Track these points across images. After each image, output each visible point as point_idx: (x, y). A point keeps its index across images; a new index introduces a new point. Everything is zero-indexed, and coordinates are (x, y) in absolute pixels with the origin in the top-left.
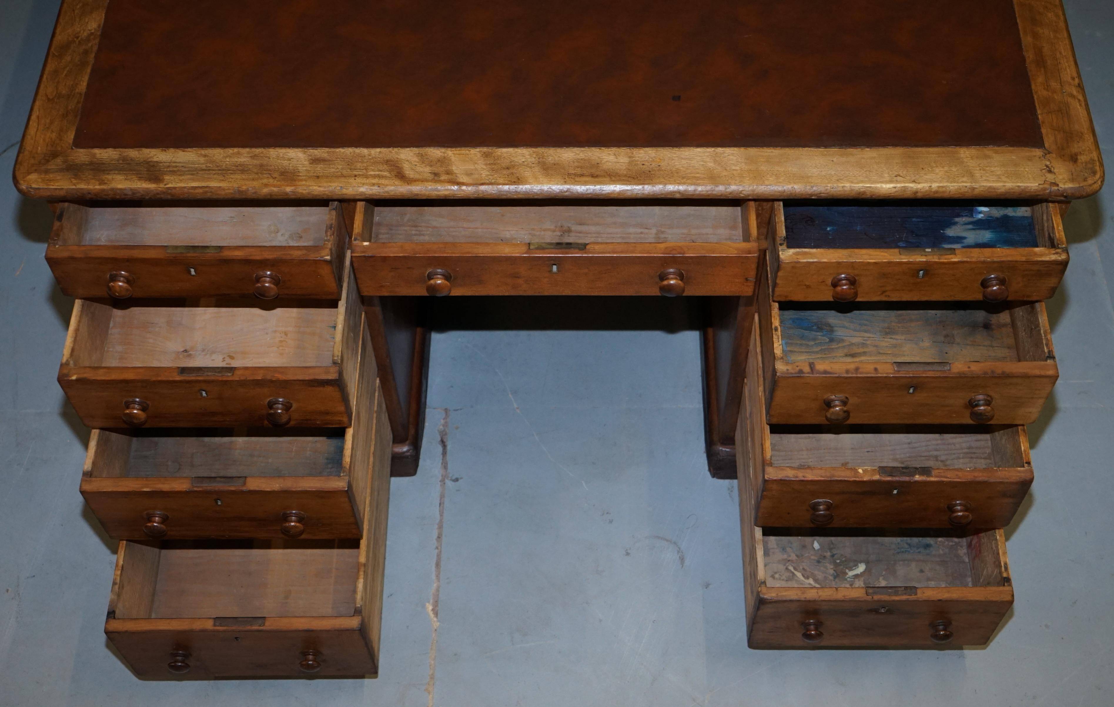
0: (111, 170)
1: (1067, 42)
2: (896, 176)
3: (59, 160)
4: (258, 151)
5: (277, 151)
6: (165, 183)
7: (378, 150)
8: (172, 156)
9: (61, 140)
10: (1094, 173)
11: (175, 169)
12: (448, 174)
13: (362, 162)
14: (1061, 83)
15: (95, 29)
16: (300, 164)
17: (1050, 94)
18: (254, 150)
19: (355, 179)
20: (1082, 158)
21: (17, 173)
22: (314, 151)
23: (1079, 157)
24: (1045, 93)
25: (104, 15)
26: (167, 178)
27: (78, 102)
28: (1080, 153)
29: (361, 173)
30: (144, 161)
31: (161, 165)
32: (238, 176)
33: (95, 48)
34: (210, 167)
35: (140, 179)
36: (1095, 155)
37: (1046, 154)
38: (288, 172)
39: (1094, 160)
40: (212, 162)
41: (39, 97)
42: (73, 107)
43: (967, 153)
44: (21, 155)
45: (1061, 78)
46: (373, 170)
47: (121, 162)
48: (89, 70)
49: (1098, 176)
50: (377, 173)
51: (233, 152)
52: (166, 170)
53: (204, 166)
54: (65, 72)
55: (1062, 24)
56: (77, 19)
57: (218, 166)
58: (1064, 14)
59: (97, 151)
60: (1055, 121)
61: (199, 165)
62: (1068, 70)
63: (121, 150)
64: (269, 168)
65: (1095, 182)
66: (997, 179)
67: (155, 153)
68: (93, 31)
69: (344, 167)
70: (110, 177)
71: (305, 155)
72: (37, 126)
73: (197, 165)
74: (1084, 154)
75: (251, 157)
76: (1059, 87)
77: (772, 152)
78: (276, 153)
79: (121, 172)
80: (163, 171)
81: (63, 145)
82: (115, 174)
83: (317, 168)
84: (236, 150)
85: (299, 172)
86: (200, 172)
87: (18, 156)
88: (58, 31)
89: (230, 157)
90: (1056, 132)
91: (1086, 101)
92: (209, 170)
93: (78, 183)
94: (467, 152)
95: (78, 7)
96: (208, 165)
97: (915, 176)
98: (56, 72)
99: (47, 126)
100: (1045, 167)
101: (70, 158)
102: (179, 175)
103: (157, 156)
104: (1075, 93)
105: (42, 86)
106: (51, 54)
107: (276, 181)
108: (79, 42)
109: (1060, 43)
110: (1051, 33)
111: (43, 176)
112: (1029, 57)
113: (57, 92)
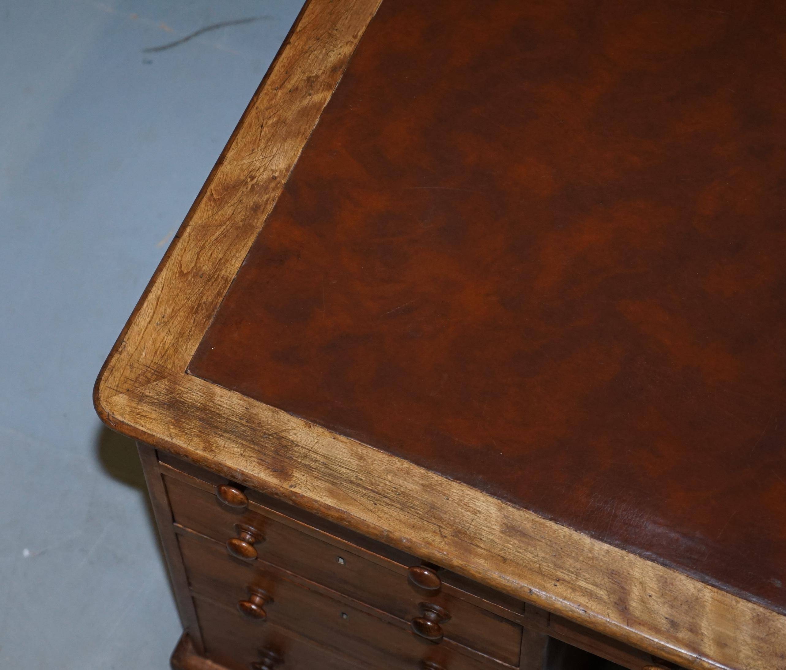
0: (226, 431)
3: (163, 385)
4: (435, 478)
5: (462, 491)
6: (292, 483)
7: (606, 546)
8: (316, 441)
9: (176, 351)
11: (313, 465)
12: (691, 630)
13: (576, 560)
15: (281, 172)
16: (488, 527)
18: (431, 474)
19: (556, 585)
21: (102, 385)
22: (515, 510)
25: (300, 150)
26: (297, 474)
27: (219, 294)
29: (567, 578)
30: (276, 433)
31: (296, 449)
32: (394, 512)
33: (270, 208)
34: (361, 479)
35: (261, 462)
38: (465, 534)
40: (368, 473)
41: (169, 264)
42: (210, 299)
44: (116, 356)
46: (586, 580)
47: (244, 422)
48: (250, 243)
50: (590, 587)
51: (400, 467)
52: (300, 460)
53: (354, 474)
54: (218, 233)
56: (262, 145)
57: (372, 484)
59: (218, 390)
61: (348, 471)
63: (251, 400)
64: (442, 515)
67: (294, 425)
68: (277, 174)
69: (547, 556)
70: (221, 442)
71: (499, 514)
72: (151, 314)
73: (344, 470)
75: (423, 485)
78: (461, 493)
79: (239, 441)
80: (295, 461)
81: (176, 361)
82: (229, 439)
83: (508, 542)
84: (406, 464)
85: (481, 539)
86: (345, 484)
87: (111, 356)
88: (230, 155)
89: (395, 474)
92: (358, 485)
93: (177, 435)
94: (734, 603)
95: (270, 122)
96: (360, 476)
98: (205, 228)
99: (165, 319)
101: (178, 387)
102: (315, 477)
103: (295, 432)
105: (180, 246)
106: (208, 194)
107: (443, 543)
108: (253, 186)
111: (134, 404)
113: (195, 265)
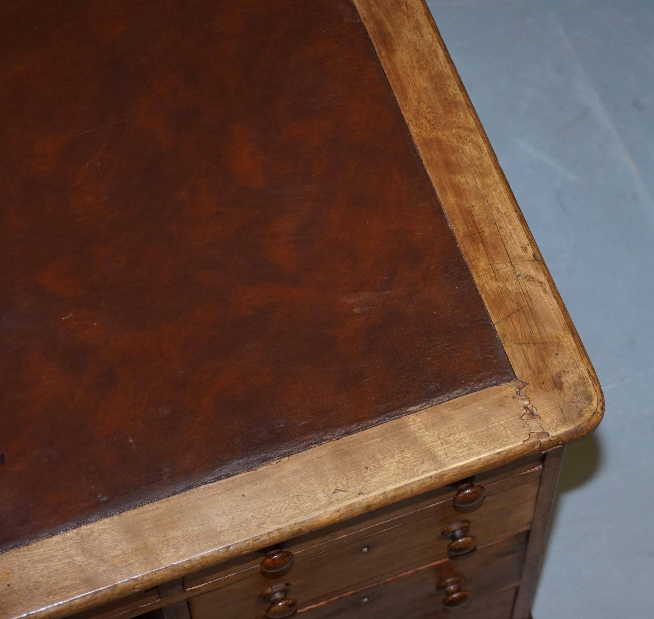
1: (501, 188)
2: (334, 493)
10: (589, 399)
14: (511, 262)
17: (501, 284)
20: (568, 379)
23: (563, 379)
24: (494, 285)
28: (564, 371)
36: (583, 369)
37: (520, 389)
39: (584, 378)
43: (418, 421)
45: (509, 252)
49: (595, 403)
55: (488, 161)
58: (487, 141)
60: (518, 329)
62: (514, 236)
65: (594, 413)
66: (468, 452)
74: (568, 372)
76: (510, 268)
77: (157, 509)
90: (525, 347)
91: (550, 280)
97: (360, 484)
100: (525, 411)
104: (533, 273)
109: (493, 193)
110: (477, 179)
112: (458, 230)
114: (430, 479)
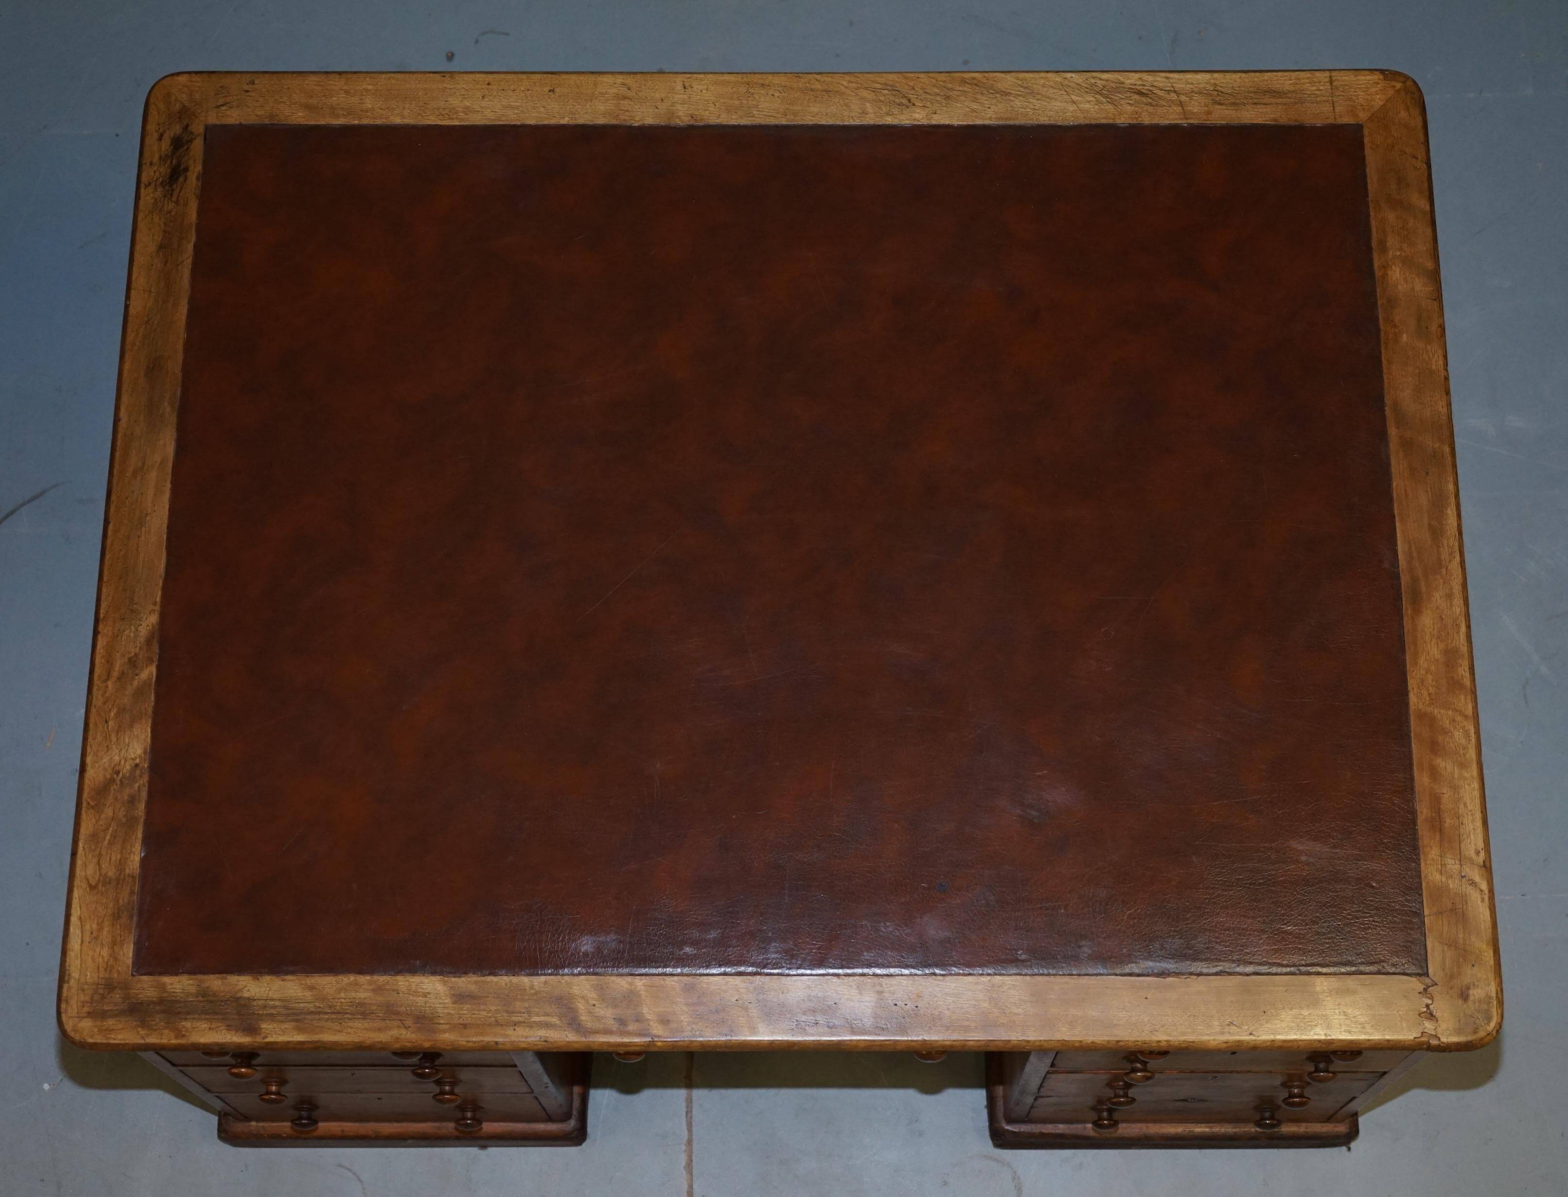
0: (188, 1013)
1: (1476, 785)
2: (1228, 1025)
3: (117, 996)
4: (381, 979)
5: (408, 981)
6: (263, 1035)
7: (543, 978)
8: (268, 989)
9: (116, 959)
10: (1489, 1019)
11: (274, 1011)
12: (637, 1021)
13: (523, 1000)
14: (1460, 861)
15: (140, 757)
16: (440, 1003)
17: (1444, 879)
18: (376, 977)
19: (515, 1030)
20: (1476, 993)
21: (64, 1018)
22: (457, 979)
23: (1471, 992)
24: (1438, 877)
25: (149, 730)
26: (264, 1026)
27: (132, 893)
28: (1474, 984)
29: (521, 1019)
30: (231, 997)
31: (255, 1003)
32: (357, 1024)
33: (144, 795)
34: (320, 1007)
35: (229, 1028)
36: (1492, 989)
37: (1428, 987)
38: (424, 1017)
39: (1490, 998)
40: (323, 999)
41: (77, 882)
42: (126, 900)
43: (1325, 984)
44: (66, 986)
45: (1462, 849)
46: (538, 1015)
47: (200, 998)
48: (140, 834)
49: (1493, 1024)
50: (543, 1019)
51: (348, 981)
52: (261, 1012)
53: (311, 1005)
54: (108, 837)
55: (1472, 753)
56: (114, 739)
57: (330, 1007)
58: (1478, 733)
59: (166, 979)
60: (1446, 928)
61: (306, 1004)
62: (1472, 837)
63: (200, 977)
64: (399, 1009)
65: (1489, 1034)
66: (1360, 1030)
67: (244, 983)
68: (138, 761)
69: (499, 1008)
70: (188, 1025)
71: (445, 988)
72: (80, 935)
73: (302, 1005)
74: (1478, 986)
75: (373, 990)
76: (1457, 867)
77: (1067, 983)
78: (407, 983)
79: (203, 1016)
80: (258, 1014)
81: (120, 969)
82: (194, 1019)
83: (462, 1009)
84: (352, 978)
85: (439, 1016)
86: (308, 1017)
87: (60, 987)
88: (89, 760)
89: (346, 990)
90: (1446, 948)
91: (1491, 891)
92: (319, 1013)
93: (147, 1035)
94: (662, 982)
95: (112, 714)
96: (318, 1004)
97: (1253, 1025)
98: (95, 837)
99: (95, 935)
100: (1425, 1009)
101: (132, 991)
102: (280, 1022)
103: (247, 988)
104: (1477, 879)
105: (79, 862)
106: (84, 804)
107: (409, 1033)
108: (121, 780)
109: (1466, 786)
110: (1455, 768)
111: (99, 1023)
112: (1422, 813)
113: (100, 875)
114: (1317, 1043)
